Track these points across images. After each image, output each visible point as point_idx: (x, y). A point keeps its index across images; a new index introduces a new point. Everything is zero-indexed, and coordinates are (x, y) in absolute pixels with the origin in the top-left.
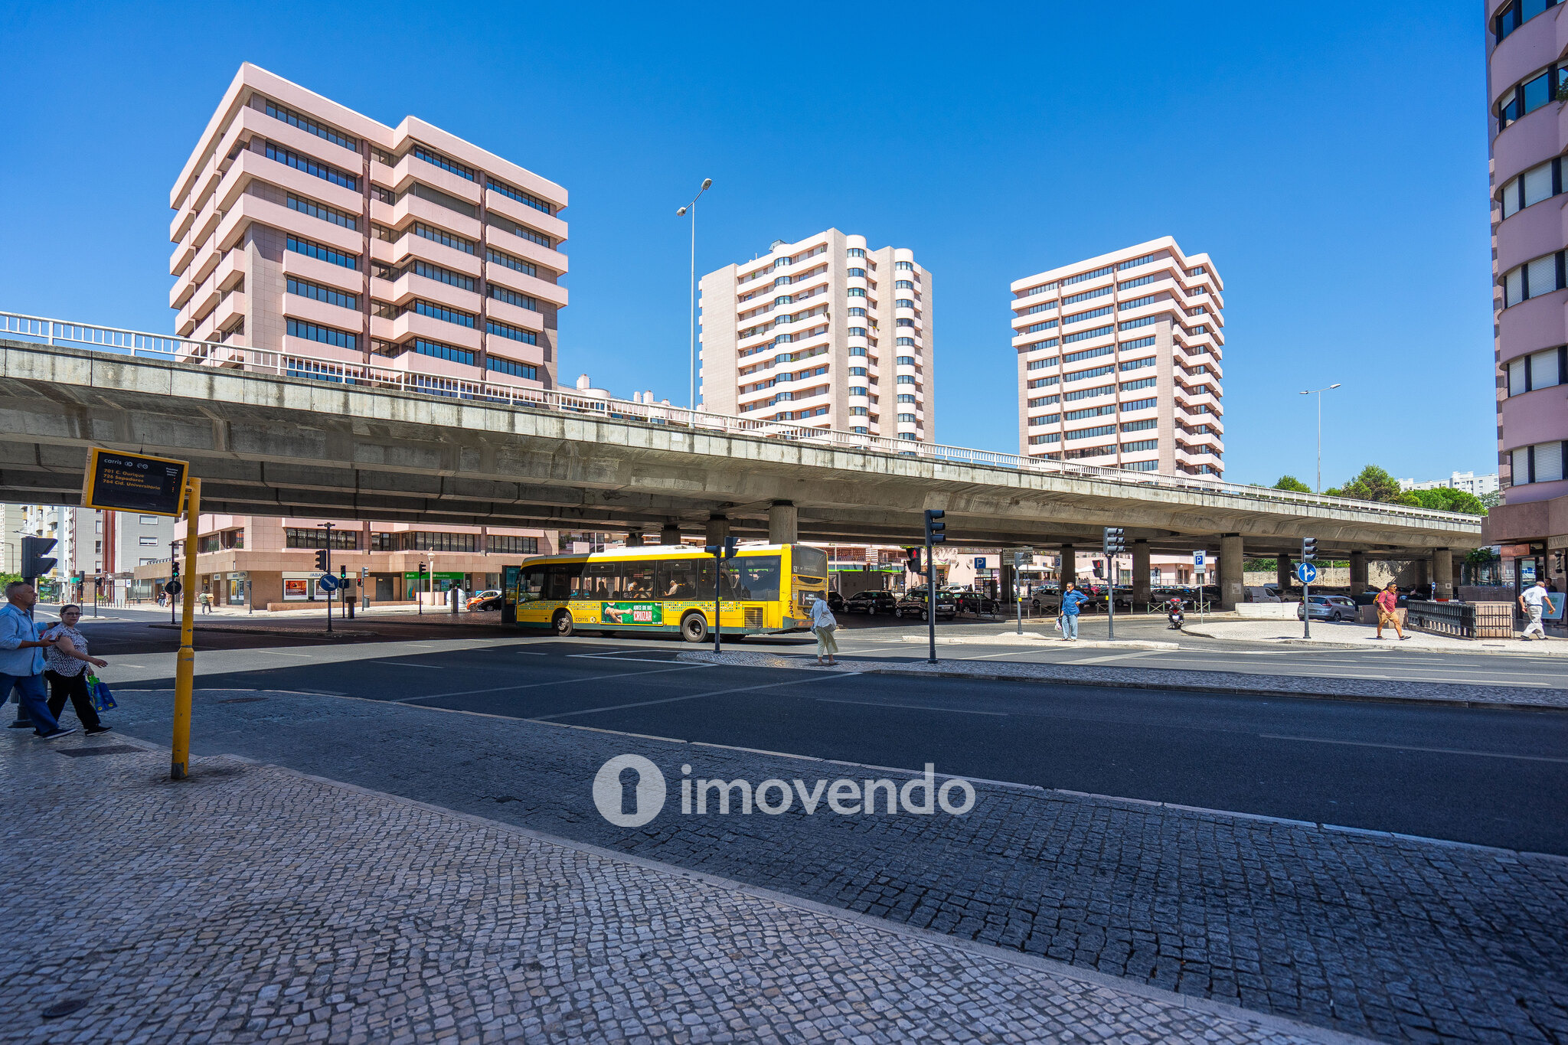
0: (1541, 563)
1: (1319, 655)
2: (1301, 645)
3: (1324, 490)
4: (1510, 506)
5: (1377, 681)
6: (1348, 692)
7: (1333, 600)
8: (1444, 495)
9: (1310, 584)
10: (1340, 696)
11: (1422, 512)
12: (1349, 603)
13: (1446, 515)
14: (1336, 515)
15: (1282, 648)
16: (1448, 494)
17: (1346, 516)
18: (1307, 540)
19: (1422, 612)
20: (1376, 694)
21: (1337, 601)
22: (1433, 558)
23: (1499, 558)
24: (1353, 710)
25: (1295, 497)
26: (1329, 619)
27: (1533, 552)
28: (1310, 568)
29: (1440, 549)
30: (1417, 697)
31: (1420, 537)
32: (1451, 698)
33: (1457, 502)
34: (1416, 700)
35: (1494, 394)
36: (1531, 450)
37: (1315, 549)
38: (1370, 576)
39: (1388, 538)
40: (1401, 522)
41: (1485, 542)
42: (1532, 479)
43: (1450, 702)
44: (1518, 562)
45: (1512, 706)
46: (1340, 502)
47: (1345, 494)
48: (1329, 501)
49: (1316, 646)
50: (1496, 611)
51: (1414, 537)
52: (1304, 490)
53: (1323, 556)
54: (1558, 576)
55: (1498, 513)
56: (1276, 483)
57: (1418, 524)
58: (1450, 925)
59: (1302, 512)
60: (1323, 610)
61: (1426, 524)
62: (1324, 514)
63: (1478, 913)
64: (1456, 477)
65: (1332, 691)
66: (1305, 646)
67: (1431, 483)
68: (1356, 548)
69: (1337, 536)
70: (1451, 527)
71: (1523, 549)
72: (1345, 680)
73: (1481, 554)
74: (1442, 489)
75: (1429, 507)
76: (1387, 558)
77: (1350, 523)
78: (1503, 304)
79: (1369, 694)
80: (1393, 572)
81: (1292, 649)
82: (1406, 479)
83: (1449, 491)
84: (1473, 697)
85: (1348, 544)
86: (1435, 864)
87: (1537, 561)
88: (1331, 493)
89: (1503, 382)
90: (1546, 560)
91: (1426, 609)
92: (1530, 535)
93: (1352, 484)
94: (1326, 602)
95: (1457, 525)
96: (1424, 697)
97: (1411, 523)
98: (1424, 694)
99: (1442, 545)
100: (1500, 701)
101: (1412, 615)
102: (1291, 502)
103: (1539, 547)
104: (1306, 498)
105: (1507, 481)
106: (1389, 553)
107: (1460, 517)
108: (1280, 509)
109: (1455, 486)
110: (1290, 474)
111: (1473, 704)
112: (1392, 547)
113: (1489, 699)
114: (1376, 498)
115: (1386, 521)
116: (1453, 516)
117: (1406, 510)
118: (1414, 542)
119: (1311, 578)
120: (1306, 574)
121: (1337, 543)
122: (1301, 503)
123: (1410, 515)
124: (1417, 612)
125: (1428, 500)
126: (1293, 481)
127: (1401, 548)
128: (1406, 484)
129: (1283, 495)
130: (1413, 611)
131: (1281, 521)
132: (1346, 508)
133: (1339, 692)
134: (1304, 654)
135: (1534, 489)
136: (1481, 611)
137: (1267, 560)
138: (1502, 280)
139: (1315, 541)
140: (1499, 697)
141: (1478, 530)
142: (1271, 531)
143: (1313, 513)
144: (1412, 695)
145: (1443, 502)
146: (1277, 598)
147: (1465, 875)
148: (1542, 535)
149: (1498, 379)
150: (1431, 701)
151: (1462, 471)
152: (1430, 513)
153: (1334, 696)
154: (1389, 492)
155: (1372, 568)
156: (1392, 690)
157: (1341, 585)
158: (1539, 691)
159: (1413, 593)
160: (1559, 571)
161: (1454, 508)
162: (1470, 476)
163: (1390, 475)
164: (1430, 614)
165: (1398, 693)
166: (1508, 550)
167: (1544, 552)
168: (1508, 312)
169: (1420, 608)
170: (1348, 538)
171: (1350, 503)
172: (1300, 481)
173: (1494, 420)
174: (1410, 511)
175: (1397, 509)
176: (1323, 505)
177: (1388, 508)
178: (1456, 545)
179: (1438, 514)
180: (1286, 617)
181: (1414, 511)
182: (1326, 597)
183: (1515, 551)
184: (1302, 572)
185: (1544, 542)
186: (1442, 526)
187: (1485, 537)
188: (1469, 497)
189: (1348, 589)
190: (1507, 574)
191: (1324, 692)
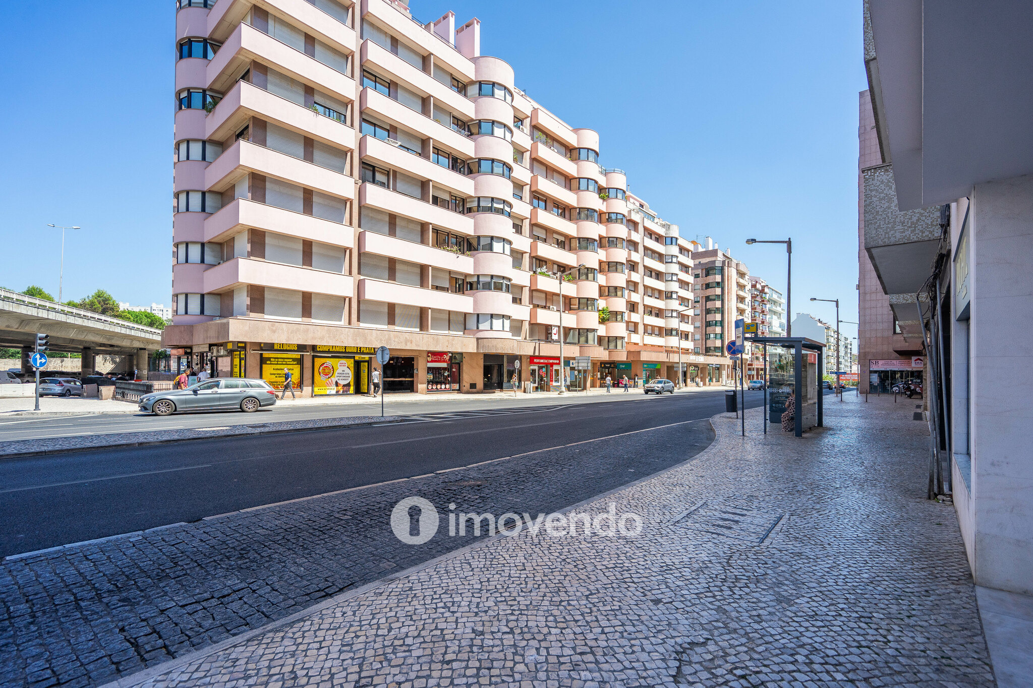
0: (190, 360)
1: (44, 422)
2: (31, 416)
3: (66, 302)
4: (175, 326)
5: (81, 437)
6: (58, 447)
7: (65, 381)
8: (146, 316)
9: (42, 369)
10: (50, 451)
11: (131, 325)
12: (78, 383)
13: (145, 328)
14: (71, 320)
15: (13, 420)
16: (148, 316)
17: (79, 321)
18: (40, 335)
19: (124, 388)
20: (78, 446)
21: (68, 382)
22: (137, 354)
23: (170, 356)
24: (59, 460)
25: (38, 302)
26: (61, 395)
27: (186, 353)
28: (42, 356)
29: (141, 349)
30: (107, 444)
31: (129, 341)
32: (128, 442)
33: (153, 322)
34: (106, 447)
35: (172, 261)
36: (187, 295)
37: (46, 343)
38: (97, 365)
39: (109, 339)
40: (118, 330)
41: (163, 346)
42: (186, 313)
43: (127, 445)
44: (179, 358)
45: (161, 442)
46: (75, 311)
47: (82, 306)
48: (66, 309)
49: (43, 416)
50: (164, 387)
51: (125, 340)
52: (50, 299)
53: (57, 348)
54: (197, 367)
55: (170, 329)
56: (25, 290)
57: (128, 332)
58: (89, 598)
59: (43, 314)
60: (57, 389)
61: (133, 333)
62: (62, 318)
63: (109, 581)
64: (154, 306)
65: (43, 449)
66: (35, 416)
67: (140, 308)
68: (87, 345)
69: (72, 335)
70: (148, 336)
71: (181, 351)
72: (57, 439)
73: (161, 353)
74: (145, 311)
75: (137, 322)
76: (110, 353)
77: (82, 327)
78: (177, 209)
79: (73, 447)
80: (114, 362)
81: (22, 419)
82: (124, 302)
83: (149, 313)
84: (141, 440)
85: (81, 342)
86: (90, 557)
87: (188, 358)
88: (69, 304)
89: (176, 255)
90: (192, 358)
91: (126, 386)
92: (184, 343)
93: (87, 300)
94: (60, 383)
95: (151, 335)
96: (111, 444)
97: (123, 331)
98: (112, 442)
99: (142, 346)
100: (155, 440)
101: (118, 390)
102: (34, 306)
103: (189, 351)
104: (48, 304)
105: (176, 312)
106: (110, 350)
107: (153, 330)
108: (23, 310)
109: (153, 312)
110: (37, 285)
111: (141, 444)
112: (112, 346)
113: (151, 439)
114: (104, 312)
115: (107, 328)
116: (149, 329)
117: (121, 322)
118: (126, 343)
119: (42, 364)
120: (39, 361)
121: (72, 341)
122: (44, 307)
123: (123, 326)
124: (121, 388)
125: (137, 318)
126: (40, 291)
127: (117, 346)
128: (123, 306)
129: (27, 299)
130: (119, 388)
131: (25, 320)
132: (79, 316)
133: (50, 449)
134: (31, 423)
135: (187, 318)
136: (156, 387)
137: (12, 350)
138: (177, 195)
139: (47, 336)
140: (156, 437)
141: (159, 338)
142: (14, 327)
143: (52, 316)
144: (104, 443)
145: (145, 320)
146: (18, 380)
147: (109, 557)
148: (189, 344)
149: (173, 252)
150: (115, 446)
151: (157, 303)
152: (136, 326)
153: (45, 452)
154: (112, 309)
155: (99, 359)
156: (91, 442)
157: (76, 370)
158: (177, 431)
159: (120, 376)
160: (197, 364)
161: (151, 324)
162: (162, 307)
163: (114, 299)
164: (129, 389)
165: (96, 444)
166: (174, 352)
167: (191, 354)
168: (179, 215)
169: (123, 386)
170: (81, 337)
171: (82, 313)
172: (46, 291)
173: (171, 276)
174: (123, 323)
175: (115, 321)
176: (63, 312)
177: (109, 319)
178: (150, 347)
179: (141, 327)
180: (26, 395)
181: (126, 323)
182: (60, 379)
183: (178, 352)
184: (35, 360)
185: (191, 348)
186: (143, 335)
187: (162, 343)
188: (160, 319)
189: (80, 373)
190: (174, 365)
191: (38, 450)
